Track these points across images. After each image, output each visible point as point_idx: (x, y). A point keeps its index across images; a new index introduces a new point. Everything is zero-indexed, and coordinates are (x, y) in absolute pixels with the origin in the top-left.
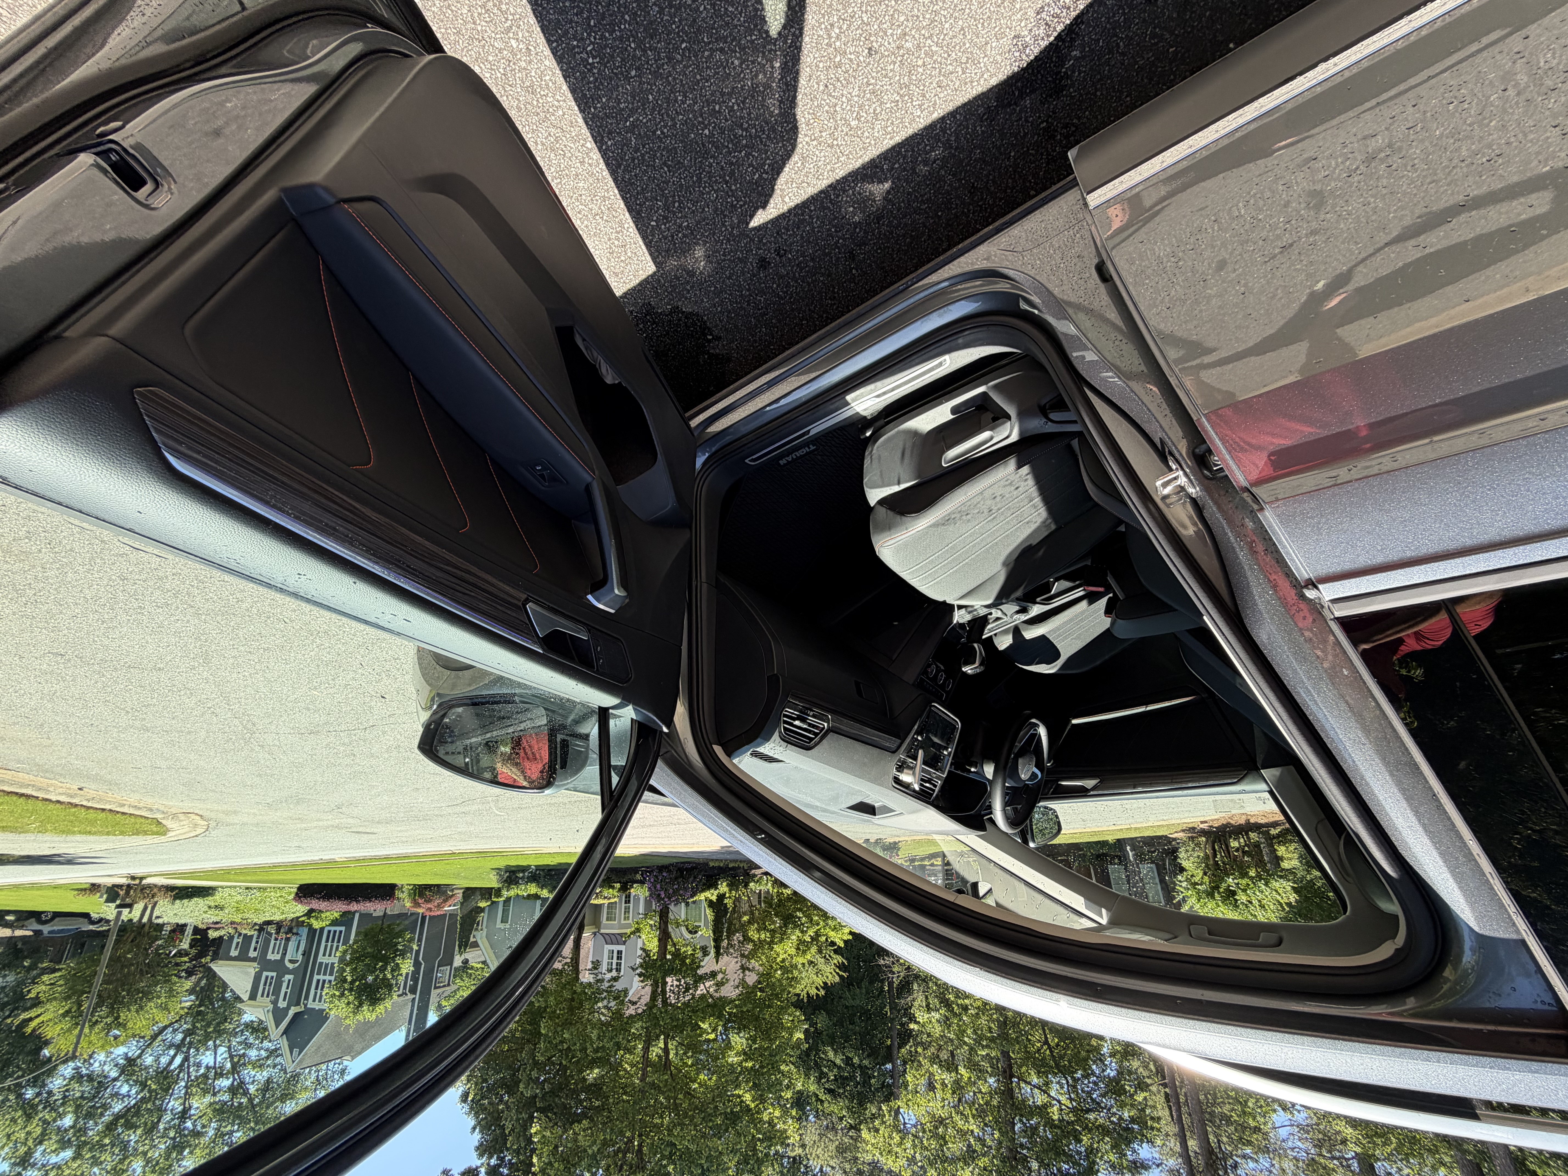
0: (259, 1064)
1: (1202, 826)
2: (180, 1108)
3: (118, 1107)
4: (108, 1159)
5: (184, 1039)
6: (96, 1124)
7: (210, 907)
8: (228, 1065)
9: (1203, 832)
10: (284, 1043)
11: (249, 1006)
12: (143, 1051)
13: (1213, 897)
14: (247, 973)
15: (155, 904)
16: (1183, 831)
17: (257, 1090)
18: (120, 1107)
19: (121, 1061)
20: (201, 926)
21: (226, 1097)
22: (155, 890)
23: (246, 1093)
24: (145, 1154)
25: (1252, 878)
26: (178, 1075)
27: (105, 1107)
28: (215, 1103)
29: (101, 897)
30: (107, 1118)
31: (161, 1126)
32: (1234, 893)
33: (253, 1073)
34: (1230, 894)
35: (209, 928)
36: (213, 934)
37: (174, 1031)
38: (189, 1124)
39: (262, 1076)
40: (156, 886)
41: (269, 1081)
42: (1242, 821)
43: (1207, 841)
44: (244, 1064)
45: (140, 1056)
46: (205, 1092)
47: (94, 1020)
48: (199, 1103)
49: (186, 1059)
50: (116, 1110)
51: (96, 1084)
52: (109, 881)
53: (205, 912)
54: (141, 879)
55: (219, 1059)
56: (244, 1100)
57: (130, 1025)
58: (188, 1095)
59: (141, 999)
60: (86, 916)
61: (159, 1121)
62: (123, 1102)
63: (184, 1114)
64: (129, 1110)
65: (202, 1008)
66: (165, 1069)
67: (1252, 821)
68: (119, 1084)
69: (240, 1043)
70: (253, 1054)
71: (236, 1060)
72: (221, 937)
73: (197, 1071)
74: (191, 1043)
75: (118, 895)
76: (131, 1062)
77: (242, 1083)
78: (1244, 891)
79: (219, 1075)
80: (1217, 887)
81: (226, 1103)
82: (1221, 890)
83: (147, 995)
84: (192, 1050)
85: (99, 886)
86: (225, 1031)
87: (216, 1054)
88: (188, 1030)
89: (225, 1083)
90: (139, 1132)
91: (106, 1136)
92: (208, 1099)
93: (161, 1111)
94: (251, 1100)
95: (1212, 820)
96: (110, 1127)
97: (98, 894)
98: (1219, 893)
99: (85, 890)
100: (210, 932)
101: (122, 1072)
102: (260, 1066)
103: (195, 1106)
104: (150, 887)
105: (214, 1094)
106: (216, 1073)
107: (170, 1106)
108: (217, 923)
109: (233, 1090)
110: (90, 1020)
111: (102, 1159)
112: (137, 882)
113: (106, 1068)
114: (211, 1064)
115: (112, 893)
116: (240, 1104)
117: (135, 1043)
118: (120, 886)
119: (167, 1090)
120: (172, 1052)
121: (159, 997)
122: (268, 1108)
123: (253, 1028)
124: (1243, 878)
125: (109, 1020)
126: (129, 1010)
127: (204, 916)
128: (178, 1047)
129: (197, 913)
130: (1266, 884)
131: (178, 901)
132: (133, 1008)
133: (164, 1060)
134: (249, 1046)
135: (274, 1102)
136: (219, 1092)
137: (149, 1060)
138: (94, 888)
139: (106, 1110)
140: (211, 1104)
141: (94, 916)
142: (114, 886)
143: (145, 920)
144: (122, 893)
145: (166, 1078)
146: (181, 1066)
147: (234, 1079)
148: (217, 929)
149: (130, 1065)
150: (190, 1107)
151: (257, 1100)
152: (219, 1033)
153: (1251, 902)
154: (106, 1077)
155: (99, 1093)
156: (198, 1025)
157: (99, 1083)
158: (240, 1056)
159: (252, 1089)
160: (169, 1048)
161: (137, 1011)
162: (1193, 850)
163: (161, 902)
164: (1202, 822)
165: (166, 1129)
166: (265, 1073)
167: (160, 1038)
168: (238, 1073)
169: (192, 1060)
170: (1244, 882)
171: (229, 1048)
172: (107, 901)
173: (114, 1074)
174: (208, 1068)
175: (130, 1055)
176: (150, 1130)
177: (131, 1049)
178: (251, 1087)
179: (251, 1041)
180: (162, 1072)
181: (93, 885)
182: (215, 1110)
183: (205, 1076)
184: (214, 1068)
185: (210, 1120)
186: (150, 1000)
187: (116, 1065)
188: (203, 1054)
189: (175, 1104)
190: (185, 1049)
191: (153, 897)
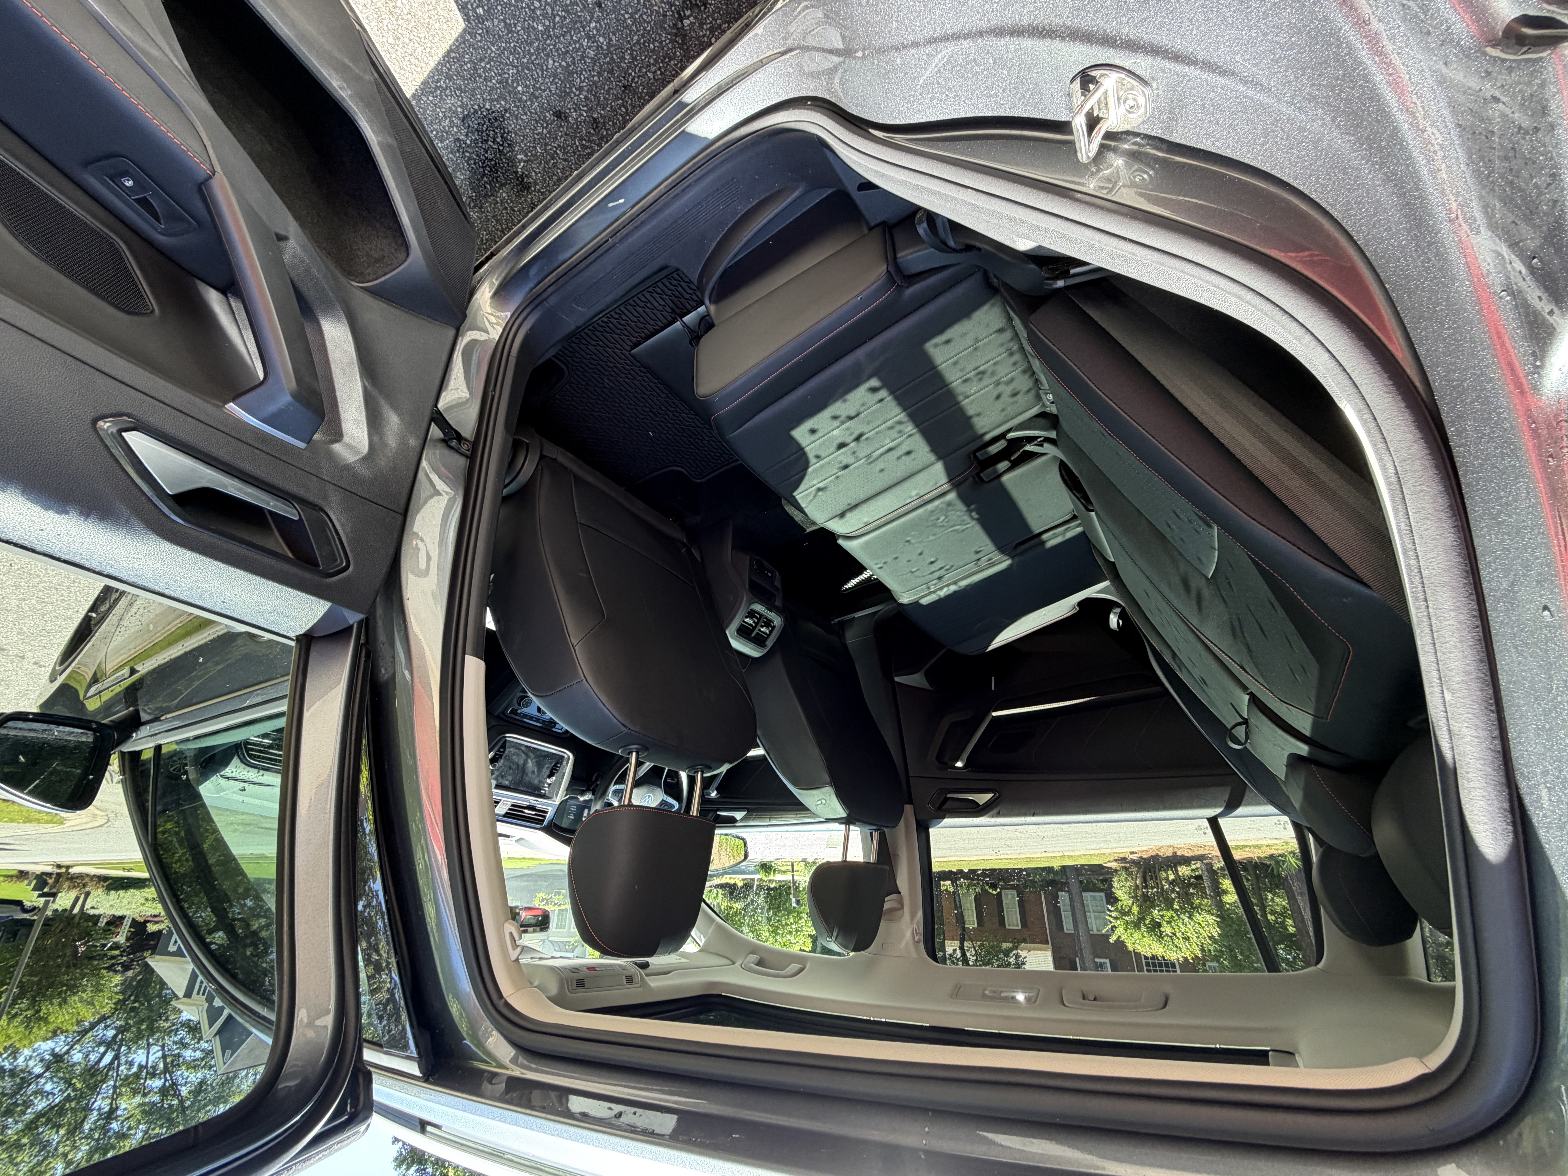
0: (193, 1066)
1: (1132, 856)
2: (107, 1109)
3: (41, 1105)
4: (26, 1159)
5: (115, 1036)
6: (16, 1123)
7: (147, 899)
8: (161, 1066)
9: (1133, 862)
10: (217, 1044)
11: (183, 1003)
12: (72, 1047)
13: (1139, 929)
14: (184, 970)
15: (87, 894)
16: (1116, 860)
17: (189, 1092)
18: (44, 1105)
19: (47, 1057)
20: (139, 919)
21: (156, 1098)
22: (87, 880)
23: (177, 1094)
24: (65, 1155)
25: (1176, 911)
26: (107, 1074)
27: (27, 1104)
28: (144, 1104)
29: (29, 884)
30: (29, 1116)
31: (86, 1127)
32: (1159, 925)
33: (186, 1074)
34: (1155, 927)
35: (148, 921)
36: (152, 928)
37: (106, 1027)
38: (115, 1126)
39: (195, 1077)
40: (87, 875)
41: (202, 1083)
42: (1169, 853)
43: (1138, 872)
44: (178, 1065)
45: (68, 1052)
46: (135, 1092)
47: (13, 1012)
48: (128, 1104)
49: (117, 1057)
50: (40, 1108)
51: (18, 1080)
52: (39, 869)
53: (143, 904)
54: (68, 867)
55: (151, 1058)
56: (175, 1102)
57: (51, 1019)
58: (116, 1095)
59: (66, 992)
60: (19, 903)
61: (83, 1121)
62: (48, 1100)
63: (111, 1115)
64: (52, 1108)
65: (136, 1005)
66: (93, 1067)
67: (1179, 854)
68: (43, 1081)
69: (175, 1043)
70: (188, 1054)
71: (169, 1060)
72: (160, 932)
73: (129, 1069)
74: (122, 1040)
75: (45, 883)
76: (58, 1058)
77: (174, 1085)
78: (1169, 922)
79: (153, 1075)
80: (1144, 919)
81: (155, 1105)
82: (1147, 922)
83: (73, 988)
84: (123, 1048)
85: (27, 873)
86: (159, 1029)
87: (148, 1053)
88: (121, 1026)
89: (157, 1083)
90: (62, 1132)
91: (24, 1136)
92: (138, 1099)
93: (88, 1109)
94: (182, 1102)
95: (1142, 852)
96: (31, 1126)
97: (26, 882)
98: (1145, 925)
99: (11, 876)
100: (148, 925)
101: (48, 1068)
102: (194, 1067)
103: (123, 1106)
104: (81, 876)
105: (145, 1095)
106: (147, 1073)
107: (96, 1105)
108: (155, 916)
109: (163, 1092)
110: (9, 1013)
111: (19, 1160)
112: (63, 870)
113: (31, 1063)
114: (144, 1063)
115: (41, 881)
116: (171, 1106)
117: (63, 1038)
118: (49, 875)
119: (94, 1089)
120: (102, 1049)
121: (84, 991)
122: (199, 1111)
123: (189, 1027)
124: (1167, 910)
125: (29, 1013)
126: (52, 1004)
127: (141, 908)
128: (109, 1045)
129: (134, 906)
130: (1190, 917)
131: (113, 892)
132: (56, 1001)
133: (93, 1057)
134: (185, 1046)
135: (205, 1105)
136: (149, 1092)
137: (77, 1056)
138: (22, 875)
139: (28, 1107)
140: (140, 1105)
141: (27, 904)
142: (43, 873)
143: (76, 910)
144: (51, 881)
145: (93, 1076)
146: (112, 1063)
147: (166, 1080)
148: (156, 923)
149: (57, 1062)
150: (117, 1108)
151: (188, 1103)
152: (152, 1030)
153: (1175, 934)
154: (30, 1073)
155: (21, 1089)
156: (131, 1022)
157: (22, 1078)
158: (175, 1055)
159: (184, 1091)
160: (100, 1044)
161: (60, 1005)
162: (1126, 880)
163: (94, 893)
164: (1132, 853)
165: (91, 1130)
166: (199, 1075)
167: (90, 1034)
168: (171, 1073)
169: (123, 1059)
170: (1170, 913)
171: (163, 1047)
172: (34, 889)
173: (38, 1070)
174: (141, 1067)
175: (57, 1050)
176: (75, 1129)
177: (59, 1045)
178: (184, 1088)
179: (187, 1040)
180: (90, 1070)
181: (21, 872)
182: (144, 1112)
183: (137, 1076)
184: (146, 1067)
185: (139, 1122)
186: (75, 994)
187: (42, 1060)
188: (135, 1052)
189: (101, 1103)
190: (116, 1047)
191: (84, 886)
